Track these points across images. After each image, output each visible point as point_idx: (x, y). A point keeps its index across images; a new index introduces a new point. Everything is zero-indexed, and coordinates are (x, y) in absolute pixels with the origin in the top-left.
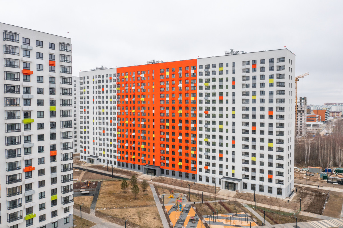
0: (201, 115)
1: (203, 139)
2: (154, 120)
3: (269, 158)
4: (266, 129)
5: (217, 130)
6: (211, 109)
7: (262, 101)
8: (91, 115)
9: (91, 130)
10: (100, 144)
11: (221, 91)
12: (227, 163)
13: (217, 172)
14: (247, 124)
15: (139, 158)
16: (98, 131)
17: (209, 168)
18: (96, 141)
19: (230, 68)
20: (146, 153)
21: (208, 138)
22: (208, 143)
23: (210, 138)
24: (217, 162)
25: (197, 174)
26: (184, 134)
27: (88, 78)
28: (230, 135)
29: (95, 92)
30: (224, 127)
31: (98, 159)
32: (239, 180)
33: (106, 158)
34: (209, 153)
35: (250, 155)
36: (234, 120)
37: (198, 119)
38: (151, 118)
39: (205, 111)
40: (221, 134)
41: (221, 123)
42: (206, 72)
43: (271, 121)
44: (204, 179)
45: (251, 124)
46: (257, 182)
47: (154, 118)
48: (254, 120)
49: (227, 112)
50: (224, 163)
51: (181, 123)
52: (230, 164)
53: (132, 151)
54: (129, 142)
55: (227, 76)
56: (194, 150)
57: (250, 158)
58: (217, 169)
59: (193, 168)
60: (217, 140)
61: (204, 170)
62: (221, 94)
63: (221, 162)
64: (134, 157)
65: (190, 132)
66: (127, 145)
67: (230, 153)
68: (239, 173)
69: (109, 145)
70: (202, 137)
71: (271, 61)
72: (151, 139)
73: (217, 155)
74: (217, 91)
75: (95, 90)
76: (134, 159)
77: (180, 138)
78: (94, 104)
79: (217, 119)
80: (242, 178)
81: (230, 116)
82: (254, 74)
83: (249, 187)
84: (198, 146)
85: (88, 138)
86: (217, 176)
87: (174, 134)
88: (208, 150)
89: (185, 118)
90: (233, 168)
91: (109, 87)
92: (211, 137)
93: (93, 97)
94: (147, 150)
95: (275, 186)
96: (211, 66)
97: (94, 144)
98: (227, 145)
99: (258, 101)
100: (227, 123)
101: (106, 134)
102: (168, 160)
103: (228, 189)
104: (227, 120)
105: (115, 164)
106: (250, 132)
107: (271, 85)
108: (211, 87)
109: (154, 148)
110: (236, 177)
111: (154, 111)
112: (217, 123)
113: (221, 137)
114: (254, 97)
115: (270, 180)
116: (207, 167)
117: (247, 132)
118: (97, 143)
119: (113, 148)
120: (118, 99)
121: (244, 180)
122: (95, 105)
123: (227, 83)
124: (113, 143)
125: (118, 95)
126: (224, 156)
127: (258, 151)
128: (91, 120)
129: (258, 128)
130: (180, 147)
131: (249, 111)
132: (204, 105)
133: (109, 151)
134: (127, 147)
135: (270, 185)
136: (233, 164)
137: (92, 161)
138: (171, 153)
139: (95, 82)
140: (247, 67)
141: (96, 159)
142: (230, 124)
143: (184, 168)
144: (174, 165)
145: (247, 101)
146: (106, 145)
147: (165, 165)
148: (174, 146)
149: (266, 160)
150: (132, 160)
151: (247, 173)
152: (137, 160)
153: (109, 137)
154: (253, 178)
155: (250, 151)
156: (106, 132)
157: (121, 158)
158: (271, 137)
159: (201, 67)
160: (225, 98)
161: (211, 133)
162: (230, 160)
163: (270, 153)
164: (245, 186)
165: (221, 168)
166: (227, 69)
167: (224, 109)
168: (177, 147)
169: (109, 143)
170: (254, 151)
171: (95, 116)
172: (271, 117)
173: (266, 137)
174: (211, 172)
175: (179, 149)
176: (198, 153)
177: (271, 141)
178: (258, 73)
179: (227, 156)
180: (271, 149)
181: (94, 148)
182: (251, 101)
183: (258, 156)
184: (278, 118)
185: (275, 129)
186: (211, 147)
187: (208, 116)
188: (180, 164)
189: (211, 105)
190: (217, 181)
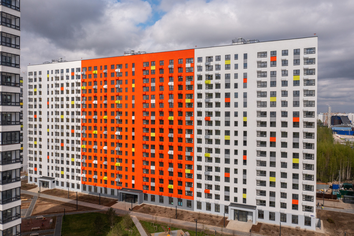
0: (200, 123)
1: (203, 154)
2: (133, 129)
3: (293, 178)
4: (290, 140)
5: (222, 142)
6: (214, 114)
7: (284, 104)
8: (44, 123)
9: (44, 143)
10: (57, 161)
11: (227, 91)
12: (236, 185)
13: (222, 197)
14: (263, 134)
15: (112, 179)
16: (54, 144)
17: (211, 192)
18: (51, 158)
19: (240, 61)
20: (123, 173)
21: (209, 153)
22: (210, 159)
23: (212, 153)
24: (222, 184)
25: (194, 200)
26: (176, 148)
27: (40, 73)
28: (241, 148)
29: (50, 93)
30: (232, 138)
31: (54, 182)
32: (253, 207)
33: (65, 180)
34: (211, 172)
35: (268, 174)
36: (245, 129)
37: (196, 127)
38: (130, 126)
39: (206, 117)
40: (227, 147)
41: (227, 133)
42: (206, 66)
43: (296, 130)
44: (204, 206)
45: (268, 134)
46: (277, 210)
47: (133, 126)
48: (273, 129)
49: (236, 119)
50: (231, 185)
51: (173, 133)
52: (240, 186)
53: (103, 170)
54: (99, 158)
55: (236, 71)
56: (189, 169)
57: (267, 179)
58: (222, 193)
59: (189, 192)
60: (222, 156)
61: (203, 195)
62: (227, 95)
63: (227, 184)
64: (105, 178)
65: (184, 144)
66: (95, 162)
67: (240, 172)
68: (252, 199)
69: (70, 163)
70: (201, 152)
71: (297, 52)
72: (130, 154)
73: (222, 174)
74: (223, 91)
75: (51, 89)
76: (106, 182)
77: (171, 152)
78: (48, 107)
79: (222, 128)
80: (257, 205)
81: (240, 124)
82: (273, 69)
83: (266, 216)
84: (196, 163)
85: (40, 153)
86: (222, 203)
87: (161, 147)
88: (210, 169)
89: (178, 126)
90: (245, 191)
91: (70, 85)
92: (214, 151)
93: (48, 98)
94: (124, 169)
95: (301, 213)
96: (214, 59)
97: (48, 162)
98: (236, 161)
99: (279, 104)
100: (236, 133)
101: (65, 148)
102: (154, 182)
103: (239, 220)
104: (236, 128)
105: (78, 187)
106: (268, 144)
107: (296, 83)
108: (214, 86)
109: (133, 166)
110: (248, 203)
111: (133, 118)
112: (223, 133)
113: (227, 151)
114: (273, 99)
115: (295, 207)
116: (208, 190)
117: (263, 144)
118: (52, 160)
119: (75, 167)
120: (83, 101)
121: (260, 208)
122: (50, 110)
123: (236, 81)
124: (75, 160)
125: (83, 97)
126: (232, 176)
127: (278, 169)
128: (44, 130)
129: (279, 139)
130: (171, 165)
131: (266, 117)
132: (204, 109)
133: (70, 170)
134: (96, 165)
135: (295, 212)
136: (245, 186)
137: (45, 184)
138: (157, 173)
139: (50, 79)
140: (263, 60)
141: (50, 181)
142: (240, 134)
143: (175, 192)
144: (161, 189)
145: (264, 104)
146: (65, 162)
147: (150, 188)
148: (161, 164)
149: (289, 181)
150: (103, 182)
151: (262, 198)
152: (109, 183)
153: (70, 152)
154: (272, 204)
155: (268, 169)
156: (65, 145)
157: (88, 179)
158: (296, 151)
159: (200, 59)
160: (233, 100)
161: (213, 146)
162: (240, 181)
163: (296, 171)
164: (261, 215)
165: (227, 192)
166: (236, 62)
167: (232, 114)
168: (166, 164)
169: (70, 159)
170: (272, 169)
171: (50, 124)
172: (296, 124)
173: (290, 150)
174: (213, 196)
175: (169, 167)
176: (196, 172)
177: (296, 155)
178: (279, 68)
179: (236, 176)
180: (295, 166)
181: (48, 166)
182: (268, 104)
183: (278, 175)
184: (306, 126)
185: (302, 140)
186: (213, 164)
187: (210, 123)
188: (171, 186)
189: (213, 109)
190: (222, 209)
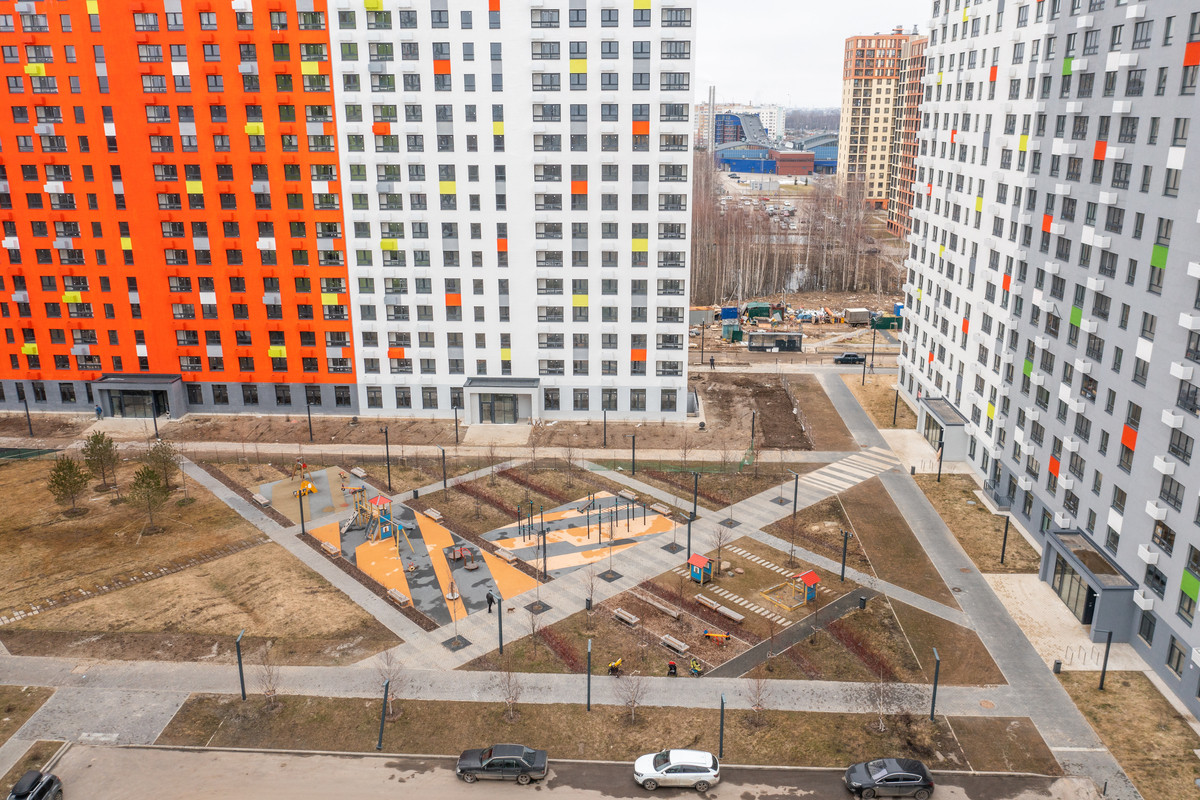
0: (356, 142)
1: (375, 243)
2: (116, 172)
3: (634, 292)
4: (624, 188)
5: (433, 201)
6: (401, 113)
7: (610, 81)
11: (440, 35)
12: (480, 327)
13: (442, 365)
14: (552, 172)
15: (59, 349)
17: (408, 353)
20: (97, 323)
21: (394, 237)
22: (396, 258)
23: (403, 237)
25: (359, 382)
26: (282, 226)
28: (489, 217)
30: (462, 188)
32: (532, 382)
34: (402, 296)
35: (568, 287)
36: (499, 158)
37: (346, 158)
38: (100, 159)
39: (375, 121)
40: (449, 216)
41: (447, 172)
43: (641, 158)
44: (389, 398)
45: (566, 173)
46: (595, 381)
47: (113, 159)
48: (579, 158)
49: (471, 128)
50: (467, 327)
51: (266, 178)
52: (493, 327)
53: (15, 321)
56: (335, 291)
57: (566, 300)
58: (441, 353)
59: (340, 362)
60: (435, 244)
61: (385, 364)
62: (440, 51)
63: (454, 327)
65: (311, 215)
67: (491, 288)
68: (527, 359)
70: (368, 236)
72: (114, 258)
73: (437, 299)
74: (425, 35)
76: (33, 360)
77: (266, 243)
79: (431, 158)
80: (541, 374)
81: (486, 143)
83: (566, 400)
84: (355, 271)
86: (444, 380)
87: (231, 228)
88: (398, 286)
89: (282, 157)
90: (506, 340)
92: (408, 230)
94: (98, 310)
95: (653, 383)
98: (477, 258)
99: (594, 81)
100: (473, 173)
102: (218, 342)
103: (493, 421)
106: (567, 201)
107: (642, 18)
108: (396, 19)
109: (134, 298)
110: (516, 373)
111: (110, 130)
112: (432, 173)
113: (449, 230)
114: (578, 66)
115: (638, 367)
116: (397, 349)
117: (553, 201)
121: (548, 381)
126: (468, 301)
127: (595, 273)
129: (596, 187)
130: (271, 284)
131: (559, 120)
132: (367, 97)
135: (638, 382)
138: (226, 314)
142: (487, 174)
143: (295, 366)
144: (246, 363)
145: (552, 82)
147: (205, 364)
148: (237, 283)
149: (624, 301)
150: (23, 362)
151: (554, 354)
152: (48, 363)
154: (581, 368)
155: (567, 273)
158: (640, 217)
160: (458, 67)
161: (406, 216)
162: (492, 313)
163: (639, 273)
165: (455, 350)
167: (459, 114)
168: (253, 282)
170: (580, 273)
172: (640, 141)
173: (625, 216)
174: (416, 366)
175: (266, 291)
176: (357, 299)
177: (639, 231)
179: (479, 300)
180: (639, 259)
182: (565, 82)
183: (595, 287)
184: (666, 145)
185: (655, 187)
186: (410, 272)
187: (389, 143)
188: (277, 351)
189: (399, 97)
190: (444, 399)
